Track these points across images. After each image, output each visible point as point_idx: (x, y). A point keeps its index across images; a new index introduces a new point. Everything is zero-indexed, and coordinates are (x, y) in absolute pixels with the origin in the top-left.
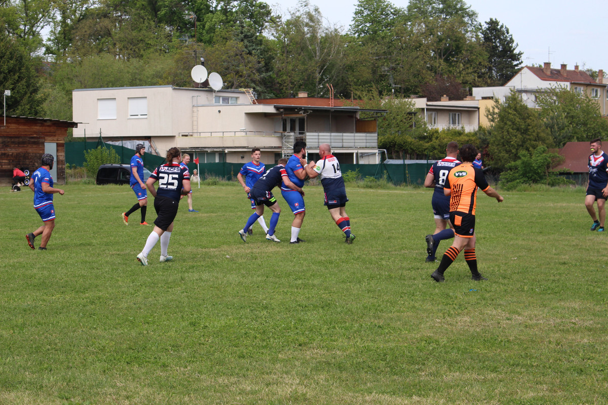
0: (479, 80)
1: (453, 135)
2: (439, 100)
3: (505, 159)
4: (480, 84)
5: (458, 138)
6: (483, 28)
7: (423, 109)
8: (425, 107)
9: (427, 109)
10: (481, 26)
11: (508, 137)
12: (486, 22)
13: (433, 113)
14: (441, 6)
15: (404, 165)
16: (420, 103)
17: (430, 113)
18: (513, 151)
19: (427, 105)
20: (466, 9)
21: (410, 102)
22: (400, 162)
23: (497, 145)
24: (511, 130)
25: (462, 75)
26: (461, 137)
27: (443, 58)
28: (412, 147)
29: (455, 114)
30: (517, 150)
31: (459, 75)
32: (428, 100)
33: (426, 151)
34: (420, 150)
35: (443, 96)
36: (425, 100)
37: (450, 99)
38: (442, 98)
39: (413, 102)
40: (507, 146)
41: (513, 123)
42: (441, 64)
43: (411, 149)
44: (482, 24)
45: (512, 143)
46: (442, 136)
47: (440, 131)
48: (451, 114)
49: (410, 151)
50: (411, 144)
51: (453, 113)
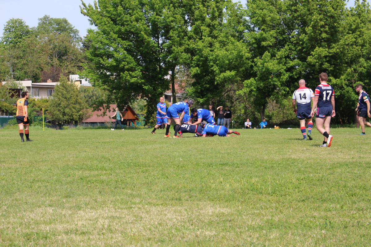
0: (78, 70)
1: (43, 102)
2: (46, 82)
3: (57, 115)
7: (30, 87)
8: (31, 85)
9: (32, 87)
11: (59, 102)
13: (37, 89)
14: (57, 27)
15: (9, 118)
17: (33, 89)
18: (62, 110)
19: (32, 85)
20: (72, 28)
21: (19, 83)
22: (7, 117)
23: (53, 106)
24: (61, 98)
25: (68, 68)
26: (47, 103)
27: (57, 58)
28: (6, 108)
29: (52, 90)
30: (64, 109)
31: (66, 67)
32: (33, 82)
33: (14, 111)
34: (11, 110)
35: (48, 79)
36: (31, 81)
37: (53, 81)
38: (48, 81)
40: (58, 107)
41: (63, 95)
42: (56, 61)
43: (6, 109)
44: (82, 38)
45: (61, 105)
46: (36, 103)
47: (36, 100)
48: (49, 90)
49: (5, 111)
50: (5, 107)
51: (50, 89)
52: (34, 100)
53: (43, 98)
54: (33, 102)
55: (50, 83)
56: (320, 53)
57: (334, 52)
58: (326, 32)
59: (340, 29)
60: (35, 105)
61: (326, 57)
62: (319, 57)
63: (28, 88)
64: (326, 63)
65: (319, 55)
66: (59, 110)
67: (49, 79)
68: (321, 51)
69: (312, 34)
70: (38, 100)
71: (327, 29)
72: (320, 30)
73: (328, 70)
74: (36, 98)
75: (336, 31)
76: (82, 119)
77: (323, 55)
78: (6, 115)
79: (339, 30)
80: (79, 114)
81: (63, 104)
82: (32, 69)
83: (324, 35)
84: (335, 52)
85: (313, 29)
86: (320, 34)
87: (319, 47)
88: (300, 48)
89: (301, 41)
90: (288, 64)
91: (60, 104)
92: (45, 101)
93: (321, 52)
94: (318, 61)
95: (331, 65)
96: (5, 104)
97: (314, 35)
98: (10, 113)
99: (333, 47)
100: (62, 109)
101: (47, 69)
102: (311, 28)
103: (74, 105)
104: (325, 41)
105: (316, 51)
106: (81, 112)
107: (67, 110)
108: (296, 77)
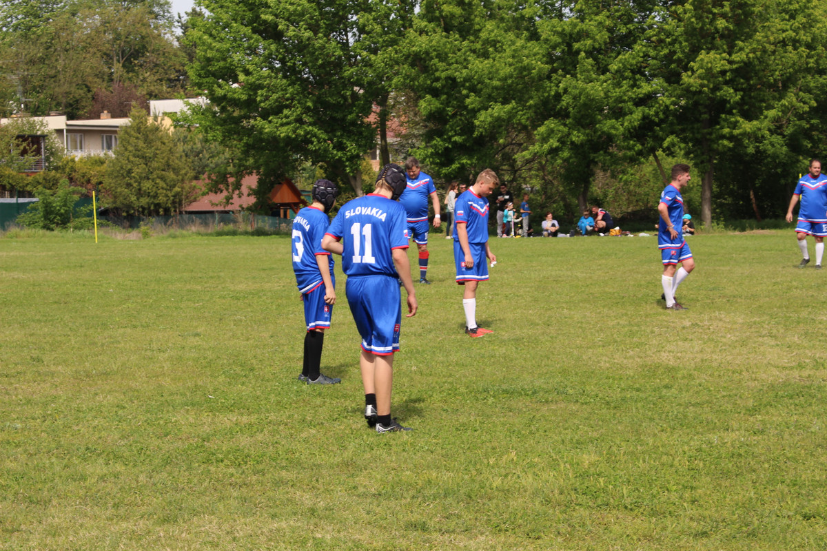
0: (169, 90)
1: (92, 164)
2: (98, 117)
3: (125, 195)
4: (166, 95)
5: (99, 169)
6: (183, 20)
7: (62, 130)
8: (64, 127)
9: (68, 131)
10: (180, 17)
12: (186, 13)
13: (78, 135)
15: (18, 204)
16: (56, 122)
17: (69, 135)
18: (134, 185)
19: (67, 125)
21: (41, 122)
22: (13, 200)
23: (116, 177)
25: (145, 84)
26: (102, 167)
27: (122, 62)
28: (11, 181)
29: (111, 137)
30: (140, 183)
32: (68, 119)
34: (21, 185)
36: (64, 118)
37: (113, 117)
38: (102, 114)
39: (45, 122)
40: (127, 179)
42: (117, 68)
43: (9, 183)
44: (181, 15)
45: (133, 175)
46: (77, 166)
47: (77, 159)
48: (105, 135)
49: (8, 187)
50: (9, 177)
51: (107, 134)
52: (73, 160)
53: (92, 155)
54: (71, 164)
55: (105, 121)
56: (709, 65)
57: (742, 61)
58: (724, 16)
59: (756, 9)
60: (75, 171)
61: (723, 73)
62: (709, 74)
63: (60, 132)
64: (725, 88)
65: (709, 70)
66: (129, 185)
67: (106, 112)
68: (713, 59)
69: (693, 20)
70: (81, 160)
71: (727, 9)
72: (711, 12)
73: (729, 102)
74: (78, 155)
75: (748, 14)
76: (180, 204)
77: (718, 69)
78: (12, 197)
79: (753, 12)
80: (173, 194)
81: (137, 171)
82: (65, 88)
83: (721, 23)
84: (746, 59)
85: (695, 10)
86: (712, 21)
87: (709, 50)
88: (666, 51)
89: (668, 37)
90: (640, 90)
91: (130, 172)
92: (96, 161)
93: (711, 62)
94: (706, 82)
95: (736, 90)
96: (8, 171)
97: (697, 24)
98: (19, 192)
99: (741, 49)
100: (135, 182)
101: (100, 87)
102: (691, 7)
103: (164, 173)
104: (722, 36)
105: (702, 60)
106: (177, 189)
107: (147, 185)
108: (657, 120)
